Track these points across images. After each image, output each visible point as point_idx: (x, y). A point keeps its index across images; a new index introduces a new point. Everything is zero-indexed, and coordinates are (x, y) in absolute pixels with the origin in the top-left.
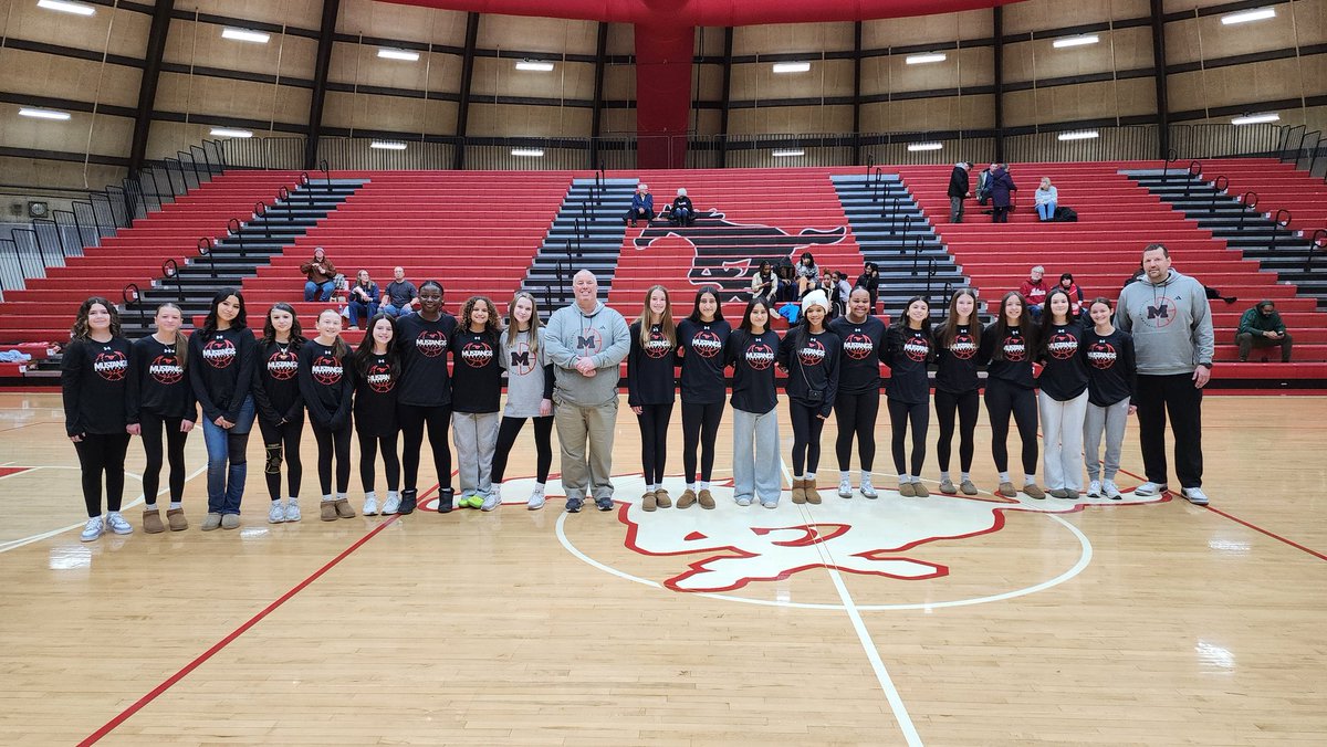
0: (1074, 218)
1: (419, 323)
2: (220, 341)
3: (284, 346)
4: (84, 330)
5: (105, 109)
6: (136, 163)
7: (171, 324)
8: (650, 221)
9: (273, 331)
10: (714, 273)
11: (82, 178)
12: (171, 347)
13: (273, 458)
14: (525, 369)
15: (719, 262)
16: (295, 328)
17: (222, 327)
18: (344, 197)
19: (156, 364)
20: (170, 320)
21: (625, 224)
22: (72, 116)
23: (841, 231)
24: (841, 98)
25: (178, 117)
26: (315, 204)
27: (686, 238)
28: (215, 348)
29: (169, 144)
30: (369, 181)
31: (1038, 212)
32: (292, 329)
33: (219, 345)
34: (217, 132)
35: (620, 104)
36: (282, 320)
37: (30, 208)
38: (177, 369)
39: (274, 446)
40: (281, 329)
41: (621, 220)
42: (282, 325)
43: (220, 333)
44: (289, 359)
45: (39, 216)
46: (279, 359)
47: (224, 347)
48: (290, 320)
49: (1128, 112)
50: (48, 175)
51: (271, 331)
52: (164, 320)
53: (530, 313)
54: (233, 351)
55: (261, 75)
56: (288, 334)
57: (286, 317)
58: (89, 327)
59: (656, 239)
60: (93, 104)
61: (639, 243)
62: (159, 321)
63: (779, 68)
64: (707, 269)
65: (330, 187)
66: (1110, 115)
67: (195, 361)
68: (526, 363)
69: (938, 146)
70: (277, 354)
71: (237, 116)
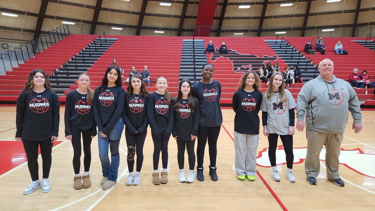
0: (347, 54)
1: (202, 85)
2: (108, 93)
3: (137, 96)
4: (30, 86)
5: (29, 14)
6: (37, 32)
7: (85, 84)
8: (214, 52)
9: (132, 89)
10: (242, 69)
11: (20, 36)
12: (85, 95)
13: (130, 152)
14: (281, 111)
15: (241, 66)
16: (142, 87)
17: (110, 85)
18: (112, 43)
19: (78, 104)
20: (85, 82)
21: (205, 53)
22: (18, 15)
23: (276, 56)
24: (257, 17)
25: (52, 17)
26: (102, 45)
27: (228, 58)
28: (105, 96)
29: (49, 26)
30: (117, 39)
31: (335, 52)
32: (141, 88)
33: (107, 95)
34: (65, 22)
35: (190, 17)
36: (136, 83)
37: (3, 46)
38: (88, 107)
39: (131, 147)
40: (136, 88)
41: (204, 52)
42: (136, 86)
43: (109, 88)
44: (139, 103)
45: (5, 48)
46: (134, 103)
47: (109, 96)
48: (140, 83)
49: (344, 23)
50: (9, 35)
51: (131, 88)
52: (82, 82)
53: (281, 82)
54: (113, 98)
55: (79, 4)
56: (139, 90)
57: (138, 82)
58: (33, 84)
59: (218, 58)
60: (25, 12)
61: (212, 59)
62: (79, 82)
63: (241, 7)
64: (239, 68)
65: (106, 40)
66: (338, 24)
67: (96, 103)
68: (282, 108)
69: (285, 33)
70: (133, 100)
71: (70, 18)
